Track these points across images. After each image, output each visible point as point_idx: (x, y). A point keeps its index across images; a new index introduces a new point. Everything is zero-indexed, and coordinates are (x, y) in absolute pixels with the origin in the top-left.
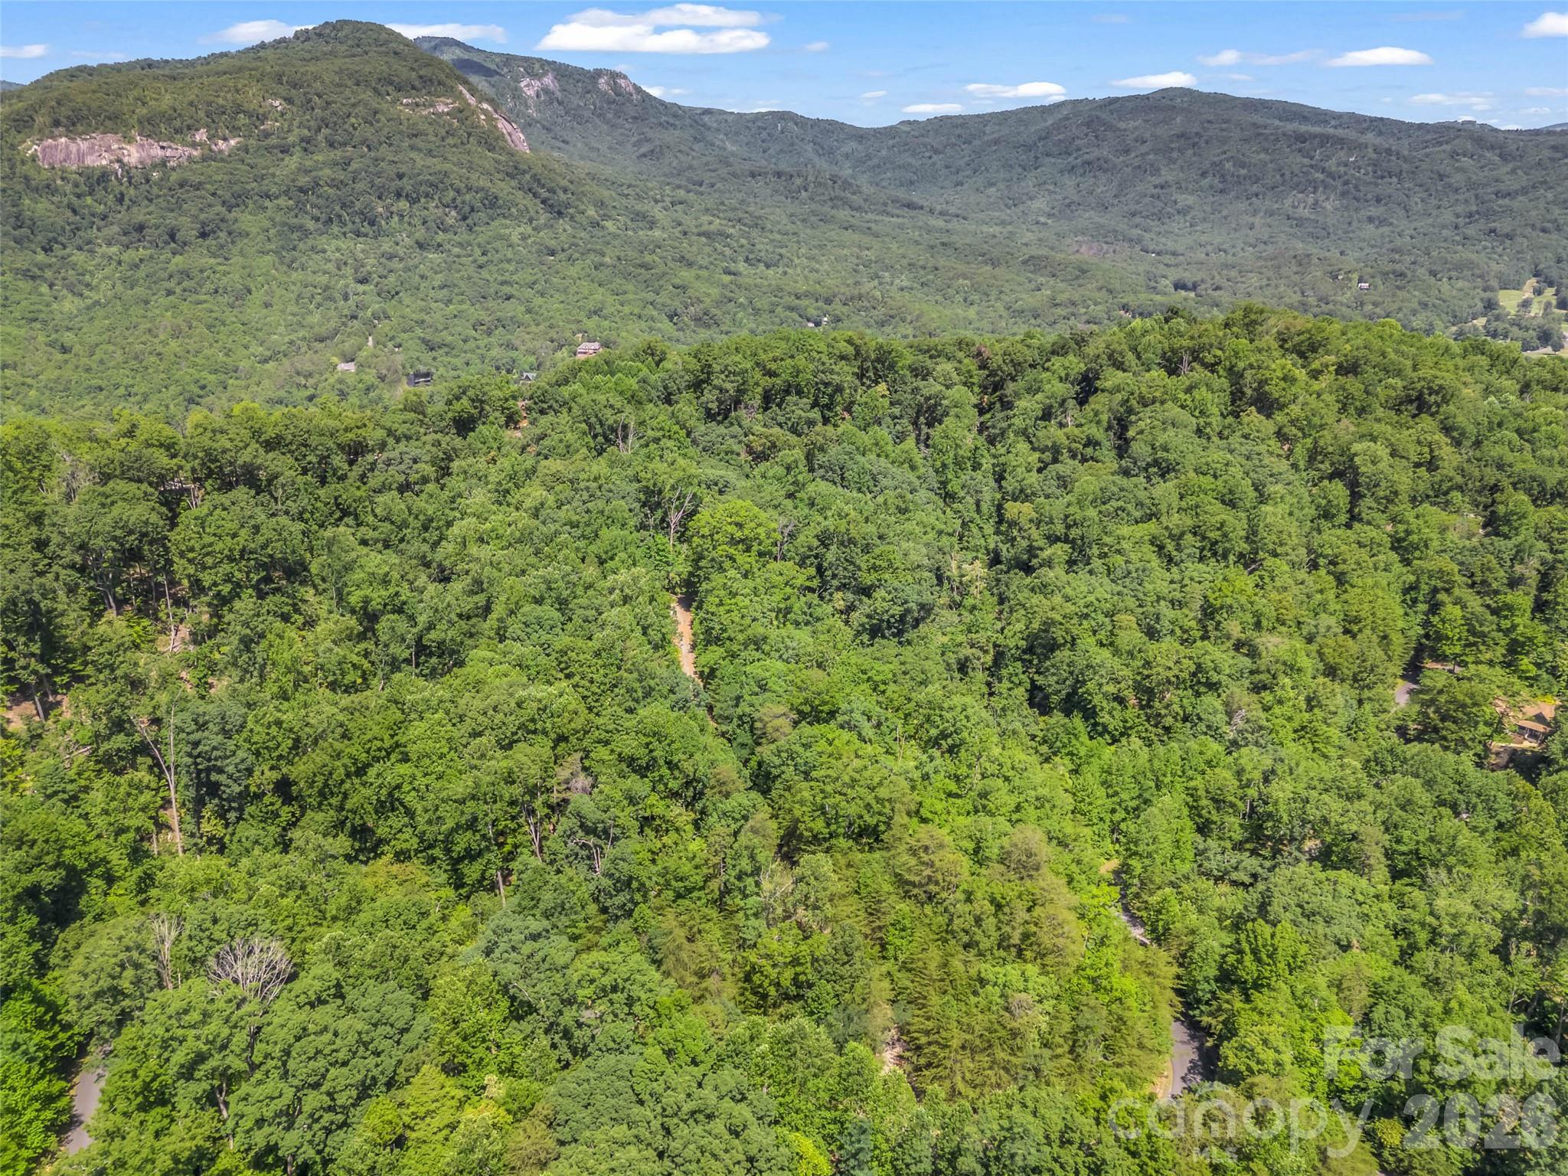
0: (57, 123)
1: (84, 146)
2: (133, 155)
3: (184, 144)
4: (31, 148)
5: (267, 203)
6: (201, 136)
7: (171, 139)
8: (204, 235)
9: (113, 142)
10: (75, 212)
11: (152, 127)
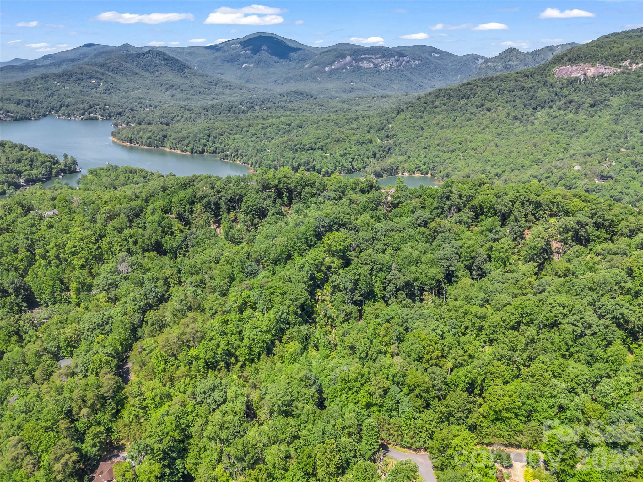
0: (569, 60)
1: (574, 68)
2: (592, 72)
3: (616, 66)
4: (556, 70)
5: (632, 93)
6: (626, 63)
7: (611, 65)
8: (592, 106)
9: (586, 66)
10: (556, 94)
11: (605, 61)
